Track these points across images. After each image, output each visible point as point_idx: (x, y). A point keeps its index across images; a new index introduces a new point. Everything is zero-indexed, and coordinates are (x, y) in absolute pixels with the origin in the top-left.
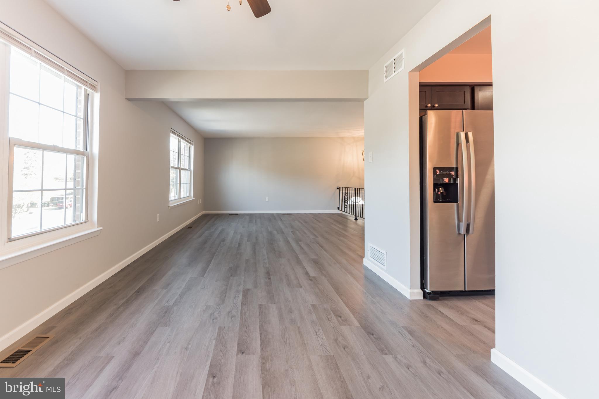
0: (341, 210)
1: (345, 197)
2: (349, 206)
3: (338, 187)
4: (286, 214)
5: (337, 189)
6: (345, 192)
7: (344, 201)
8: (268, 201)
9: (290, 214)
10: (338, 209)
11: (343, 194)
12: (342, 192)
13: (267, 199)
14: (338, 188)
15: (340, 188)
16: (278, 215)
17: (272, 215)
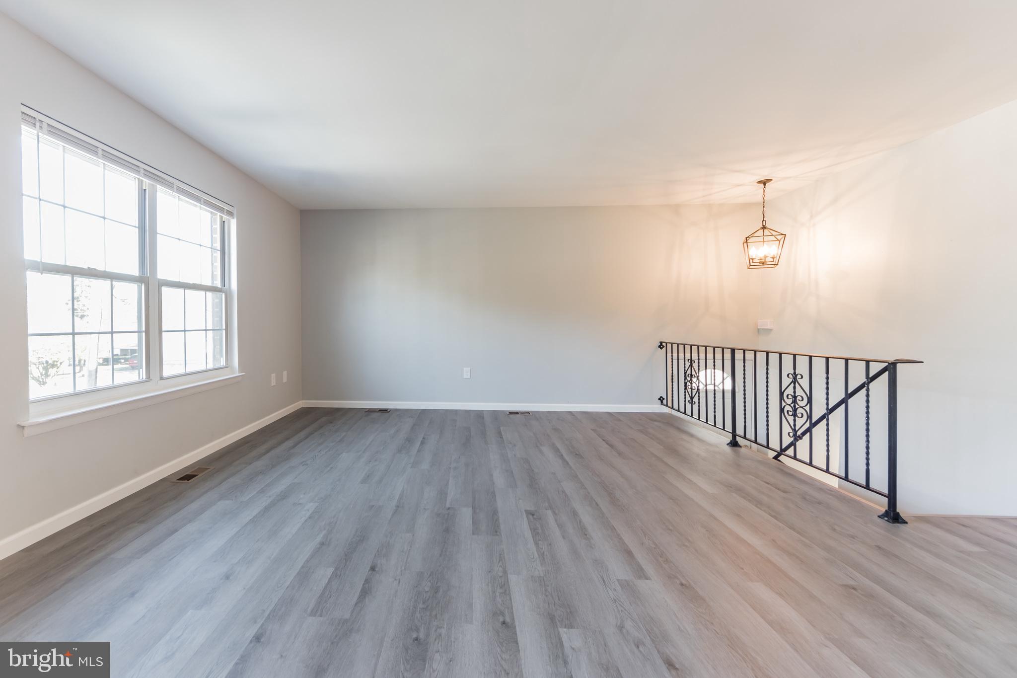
0: (670, 404)
1: (689, 372)
2: (703, 395)
3: (661, 343)
4: (516, 413)
5: (659, 347)
6: (688, 356)
7: (686, 384)
8: (469, 377)
9: (527, 413)
10: (662, 402)
11: (681, 362)
12: (675, 355)
13: (467, 374)
14: (661, 346)
15: (669, 346)
16: (495, 414)
17: (479, 415)
